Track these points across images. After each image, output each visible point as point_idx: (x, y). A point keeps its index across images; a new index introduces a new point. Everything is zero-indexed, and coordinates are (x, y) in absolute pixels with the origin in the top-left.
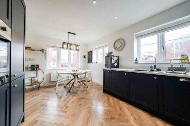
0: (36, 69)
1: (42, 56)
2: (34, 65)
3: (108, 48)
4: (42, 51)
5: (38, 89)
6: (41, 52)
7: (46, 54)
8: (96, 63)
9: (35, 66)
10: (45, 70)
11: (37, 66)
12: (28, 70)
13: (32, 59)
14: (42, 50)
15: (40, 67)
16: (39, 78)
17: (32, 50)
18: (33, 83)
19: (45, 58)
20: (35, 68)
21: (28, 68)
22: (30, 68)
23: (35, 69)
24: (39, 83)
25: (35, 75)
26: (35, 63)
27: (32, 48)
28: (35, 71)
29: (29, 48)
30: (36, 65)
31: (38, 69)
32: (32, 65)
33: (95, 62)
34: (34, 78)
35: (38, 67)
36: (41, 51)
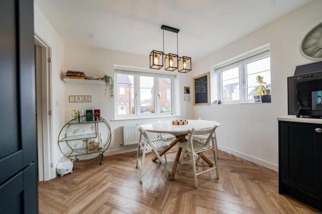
0: (96, 119)
1: (106, 90)
2: (90, 111)
3: (269, 58)
4: (104, 81)
5: (101, 164)
6: (103, 83)
7: (112, 86)
8: (220, 103)
9: (93, 114)
10: (111, 121)
11: (97, 112)
12: (79, 121)
13: (87, 99)
14: (106, 79)
15: (101, 116)
16: (102, 138)
17: (85, 78)
18: (90, 150)
19: (112, 96)
20: (93, 116)
21: (79, 117)
22: (83, 118)
23: (94, 119)
24: (101, 148)
25: (94, 131)
26: (93, 106)
27: (87, 74)
28: (94, 124)
29: (81, 73)
30: (95, 111)
31: (99, 119)
32: (88, 111)
33: (216, 101)
34: (92, 139)
35: (99, 116)
36: (102, 79)
